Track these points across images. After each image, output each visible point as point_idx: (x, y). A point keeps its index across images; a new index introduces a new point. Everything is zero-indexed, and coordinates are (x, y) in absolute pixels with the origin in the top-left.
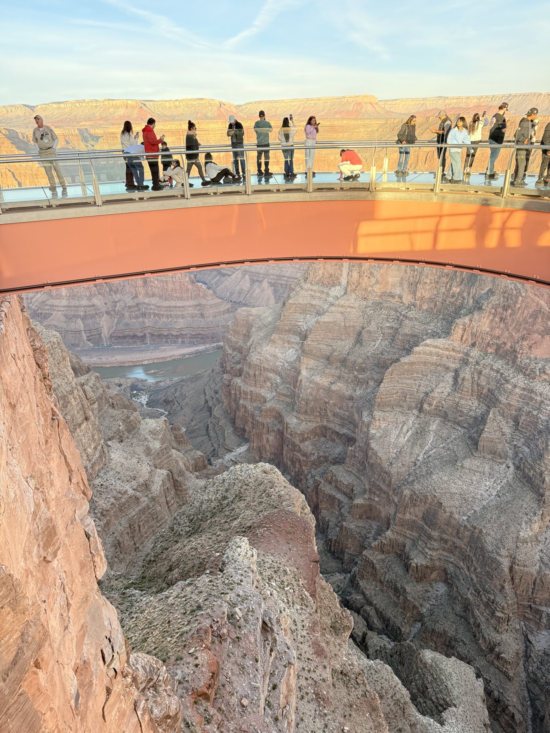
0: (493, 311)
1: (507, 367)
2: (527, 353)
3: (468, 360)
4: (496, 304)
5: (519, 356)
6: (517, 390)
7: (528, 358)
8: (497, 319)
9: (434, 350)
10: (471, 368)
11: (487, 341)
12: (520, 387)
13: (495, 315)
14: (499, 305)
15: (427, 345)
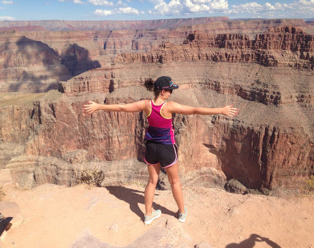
0: (44, 133)
1: (59, 161)
2: (66, 151)
3: (38, 164)
4: (44, 129)
5: (62, 153)
6: (66, 172)
7: (67, 153)
8: (47, 137)
9: (18, 164)
10: (41, 168)
11: (46, 150)
12: (66, 169)
13: (45, 135)
14: (46, 129)
15: (13, 162)
